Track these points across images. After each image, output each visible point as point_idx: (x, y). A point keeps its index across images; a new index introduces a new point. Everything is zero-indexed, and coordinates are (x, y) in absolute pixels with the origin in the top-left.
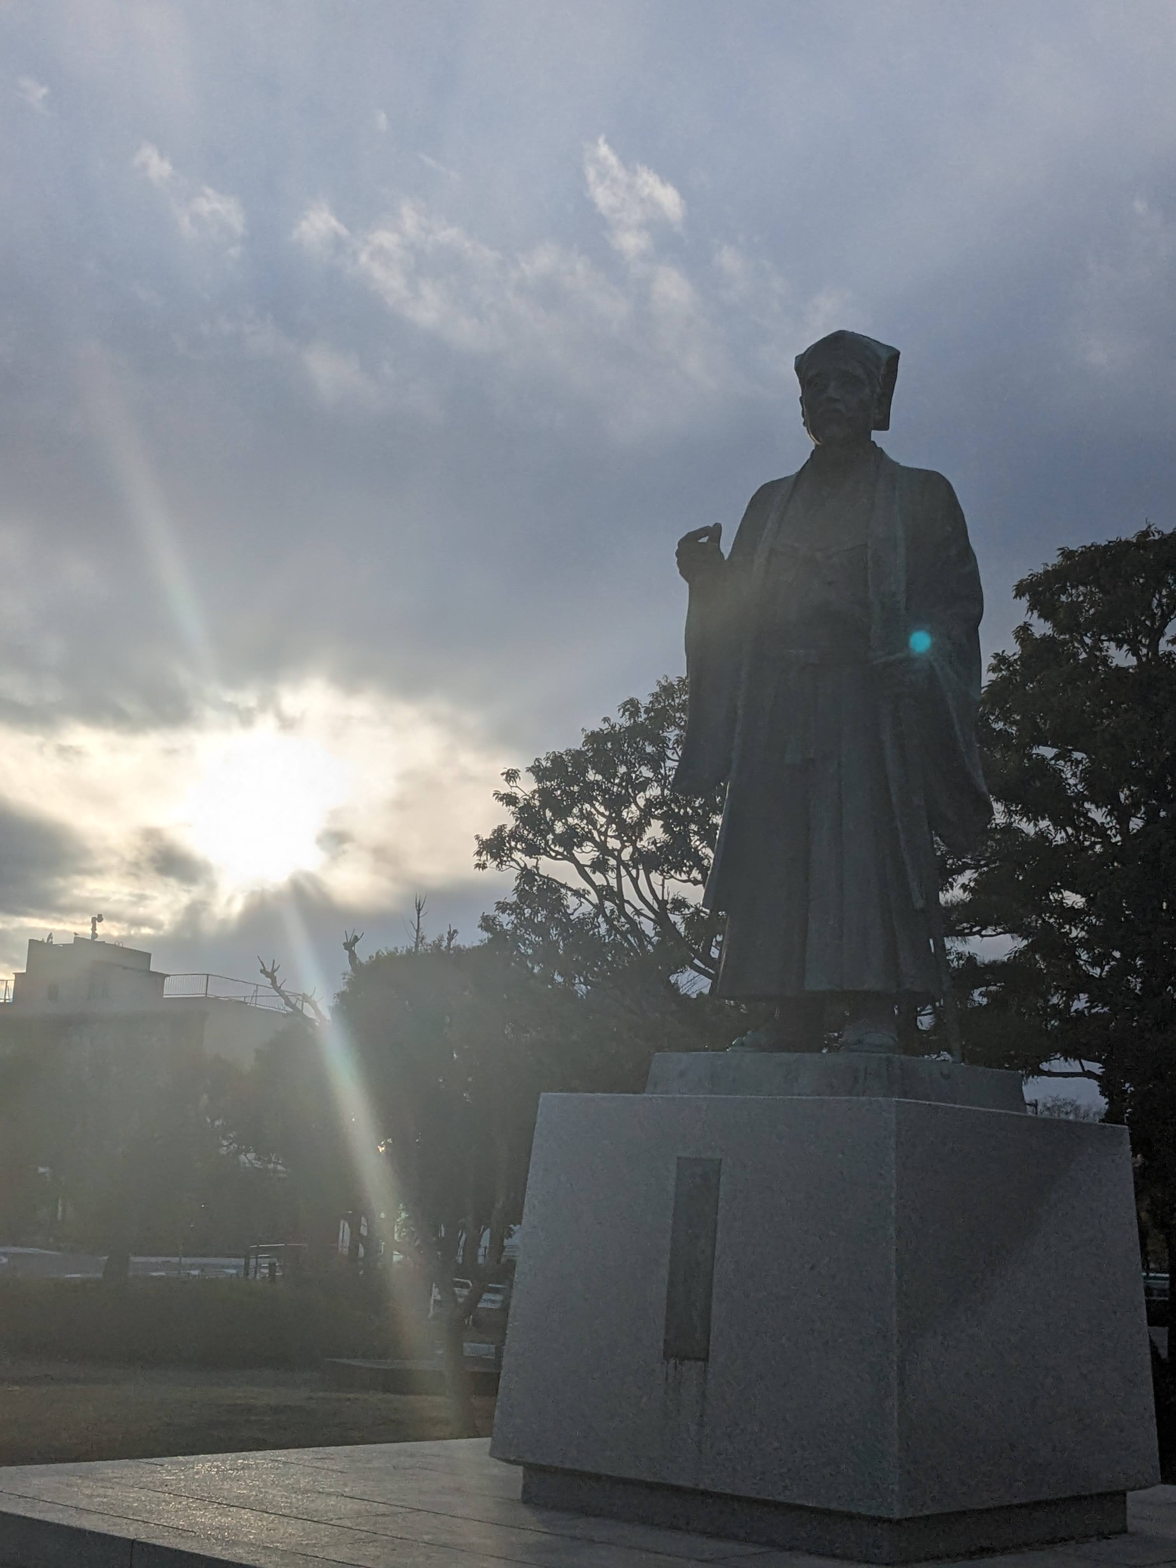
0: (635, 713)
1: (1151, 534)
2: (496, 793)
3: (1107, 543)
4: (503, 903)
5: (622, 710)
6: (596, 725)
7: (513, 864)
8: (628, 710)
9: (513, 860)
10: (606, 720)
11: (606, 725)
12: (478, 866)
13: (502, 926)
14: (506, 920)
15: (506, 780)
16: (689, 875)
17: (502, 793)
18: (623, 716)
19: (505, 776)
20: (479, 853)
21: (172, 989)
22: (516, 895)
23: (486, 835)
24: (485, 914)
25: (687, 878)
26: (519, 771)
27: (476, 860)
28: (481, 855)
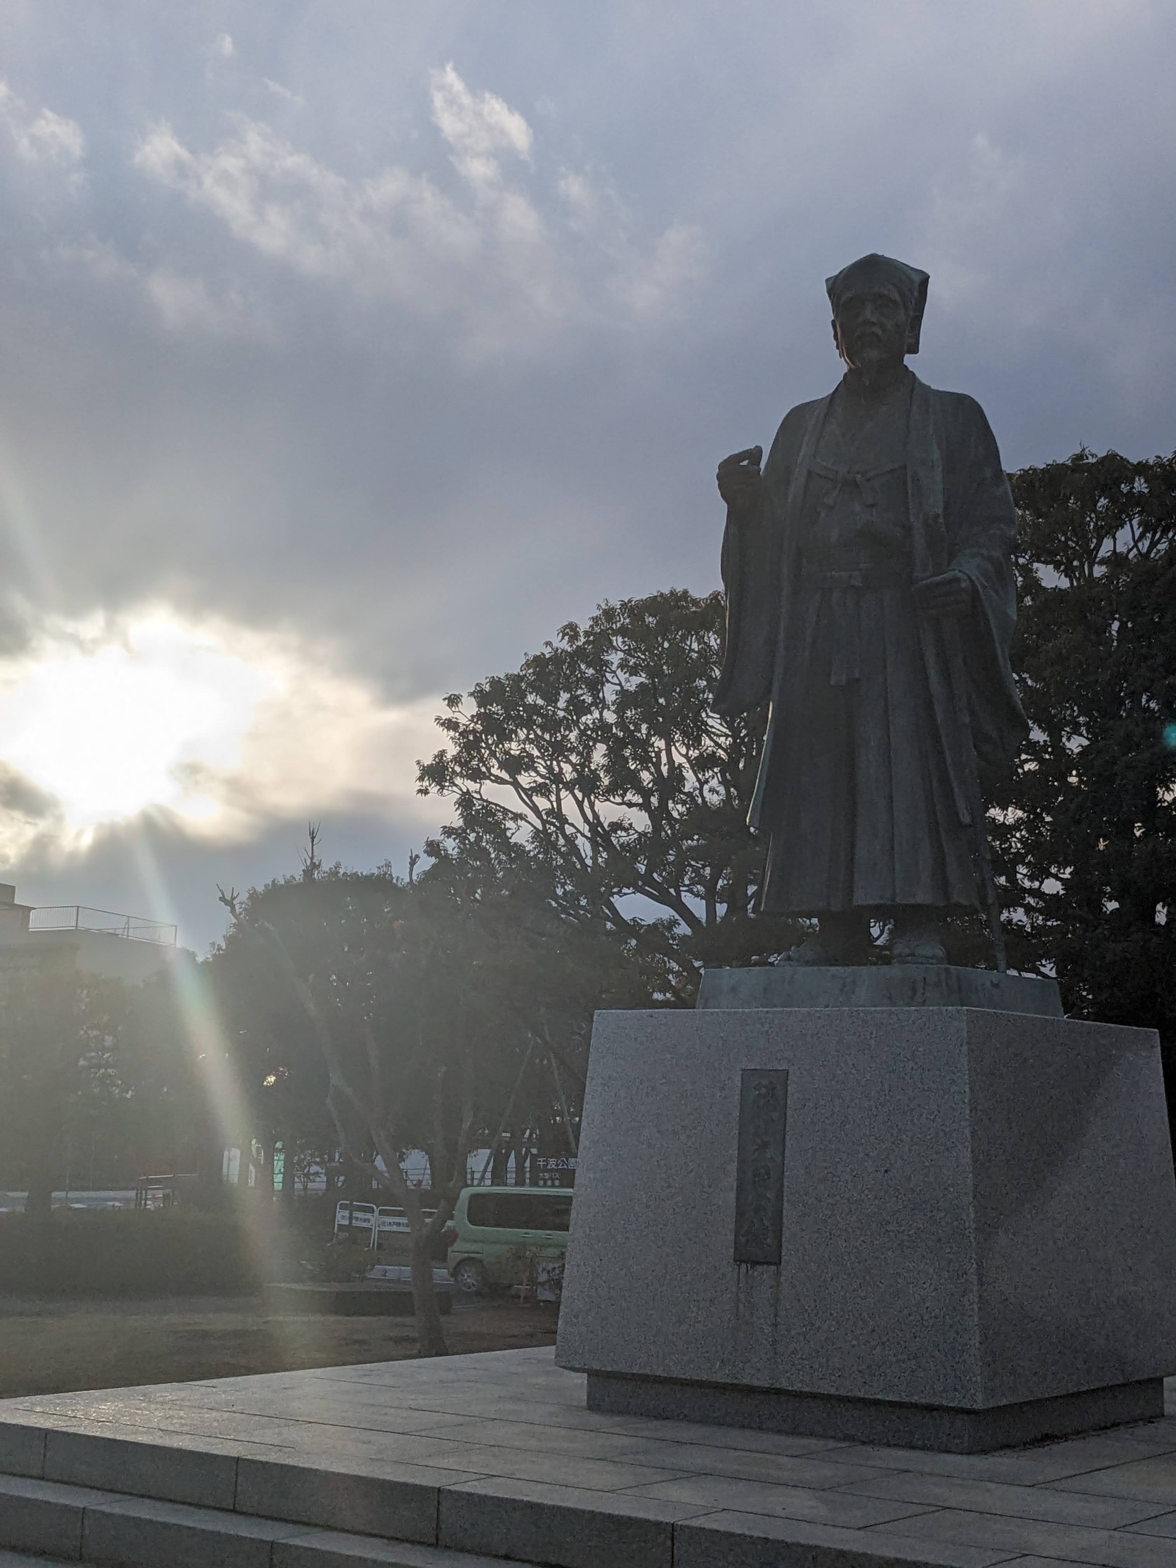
0: (574, 637)
1: (1085, 458)
2: (438, 719)
3: (1045, 466)
4: (449, 827)
5: (561, 634)
6: (540, 649)
7: (455, 789)
8: (567, 634)
9: (456, 785)
10: (548, 644)
11: (549, 649)
12: (420, 791)
13: (446, 850)
14: (451, 845)
15: (448, 705)
16: (623, 798)
17: (444, 718)
18: (562, 640)
19: (447, 701)
20: (421, 779)
21: (37, 922)
22: (462, 820)
23: (428, 761)
24: (430, 839)
25: (621, 801)
26: (462, 696)
27: (418, 785)
28: (423, 780)
